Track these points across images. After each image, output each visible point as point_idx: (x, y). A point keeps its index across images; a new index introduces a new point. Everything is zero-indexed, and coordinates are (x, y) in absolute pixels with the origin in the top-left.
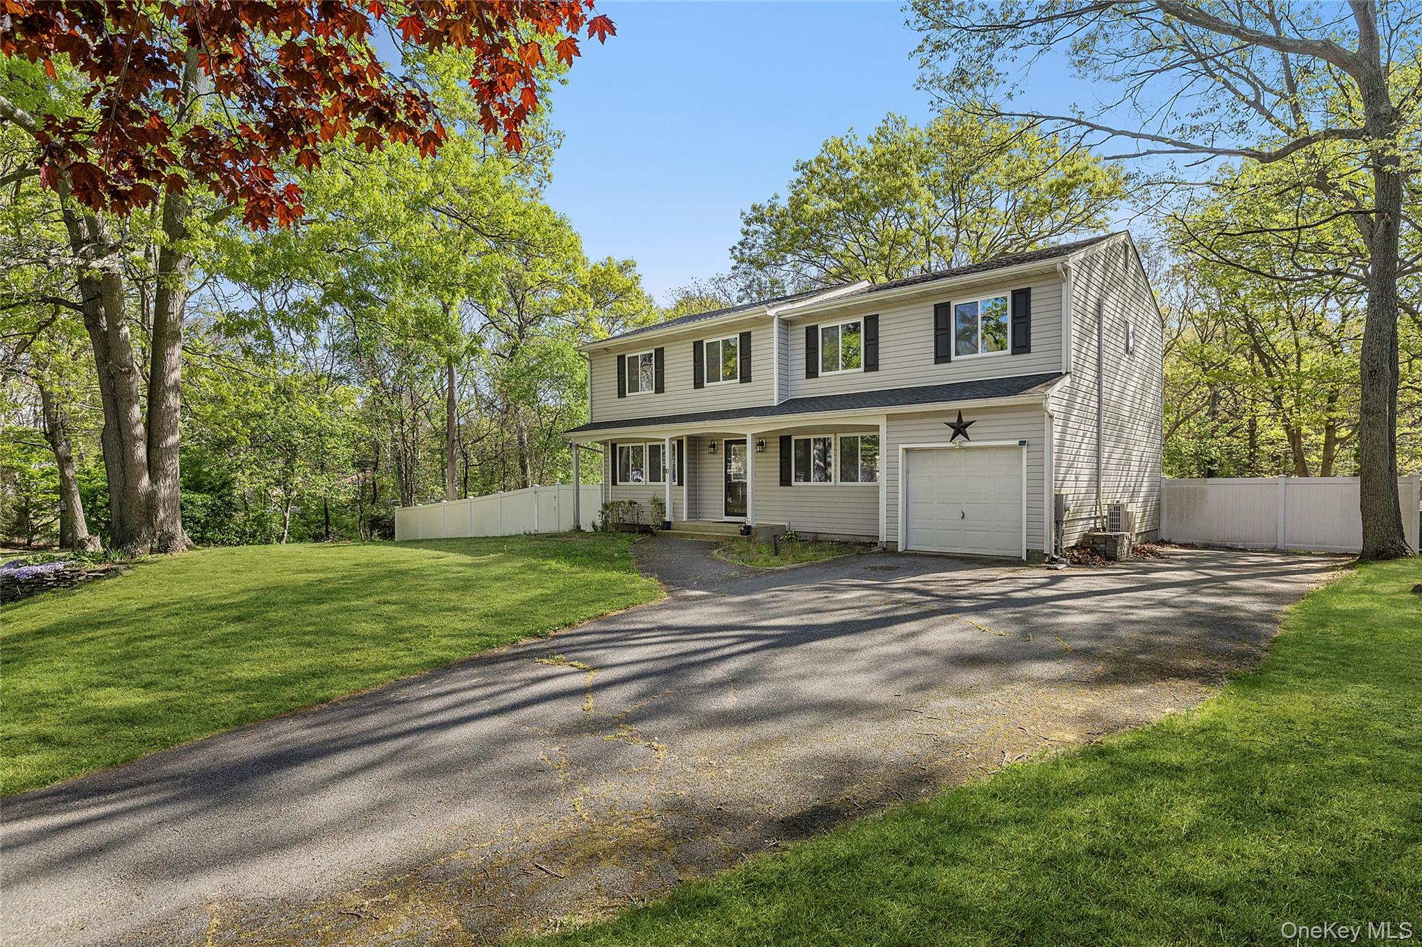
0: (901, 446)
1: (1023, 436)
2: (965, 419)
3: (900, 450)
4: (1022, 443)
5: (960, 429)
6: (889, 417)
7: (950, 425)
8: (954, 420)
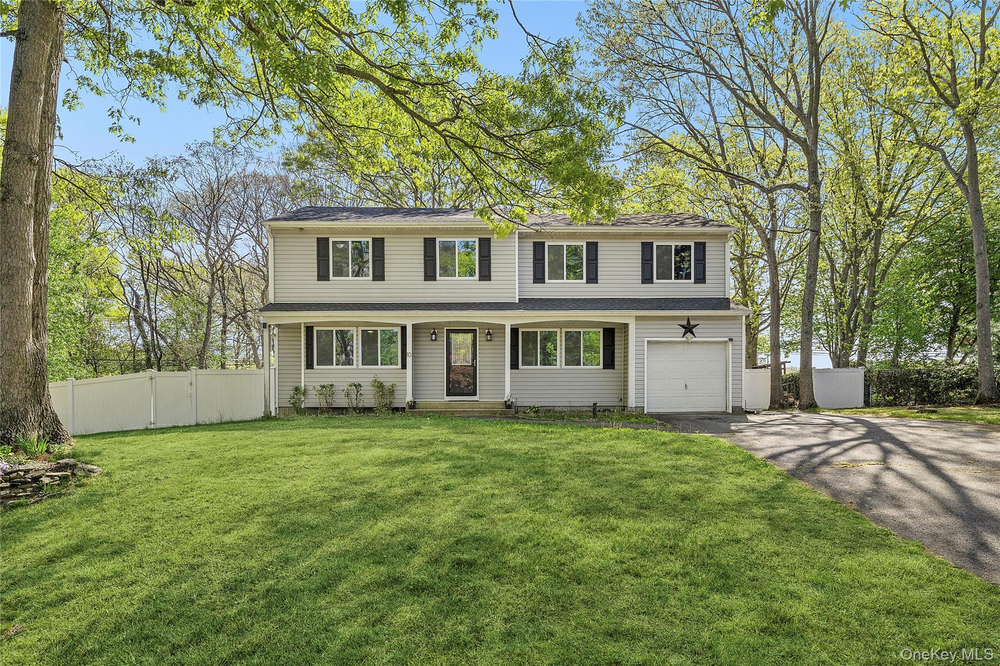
0: (646, 339)
1: (731, 335)
2: (692, 323)
3: (646, 342)
4: (731, 340)
5: (689, 329)
6: (638, 318)
7: (683, 326)
8: (685, 323)
